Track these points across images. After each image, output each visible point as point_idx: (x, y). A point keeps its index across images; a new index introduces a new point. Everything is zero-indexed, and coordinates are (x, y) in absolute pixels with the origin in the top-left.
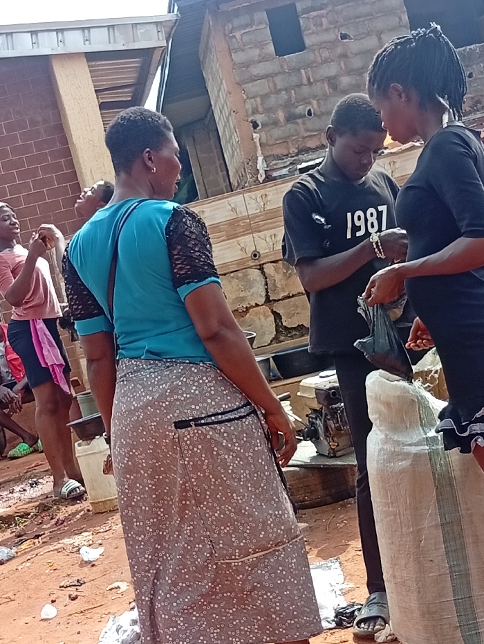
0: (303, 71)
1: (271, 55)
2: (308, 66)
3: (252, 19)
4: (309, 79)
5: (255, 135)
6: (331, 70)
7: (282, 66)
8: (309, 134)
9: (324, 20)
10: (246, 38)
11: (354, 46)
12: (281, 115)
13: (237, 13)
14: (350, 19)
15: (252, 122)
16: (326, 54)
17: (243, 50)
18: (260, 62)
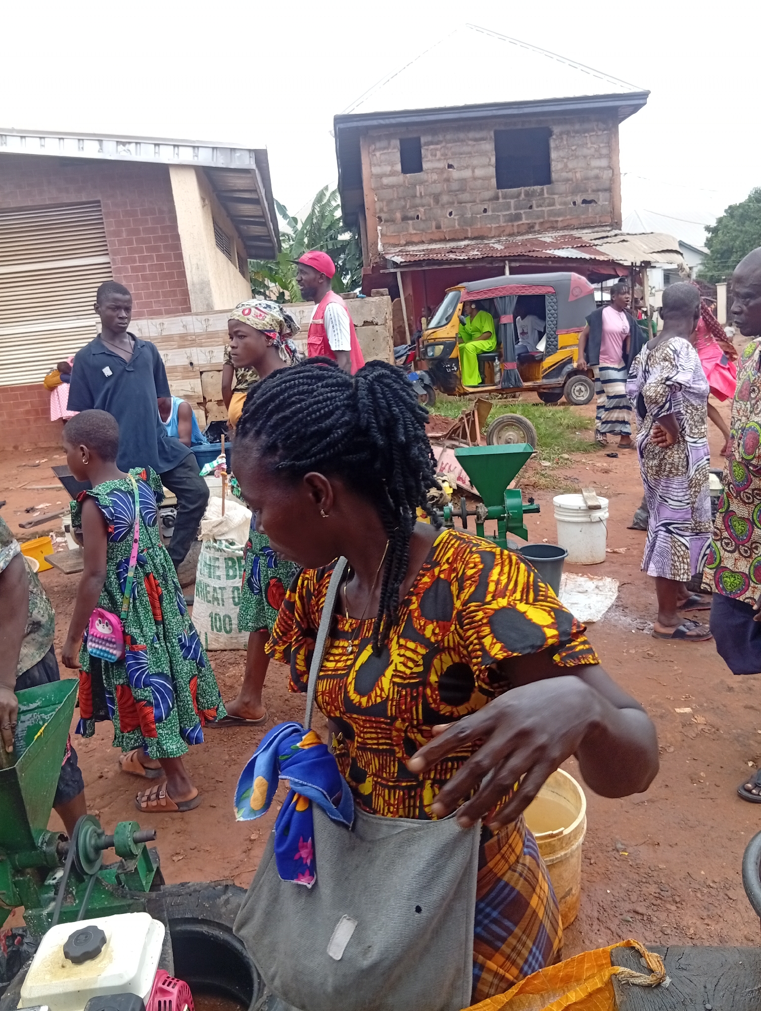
0: (418, 187)
1: (398, 172)
2: (422, 183)
3: (389, 144)
4: (421, 193)
5: (379, 228)
6: (437, 188)
7: (404, 182)
8: (415, 232)
9: (438, 153)
10: (383, 157)
11: (455, 174)
12: (398, 215)
13: (379, 138)
14: (456, 154)
15: (380, 218)
16: (435, 177)
17: (380, 166)
18: (389, 175)
